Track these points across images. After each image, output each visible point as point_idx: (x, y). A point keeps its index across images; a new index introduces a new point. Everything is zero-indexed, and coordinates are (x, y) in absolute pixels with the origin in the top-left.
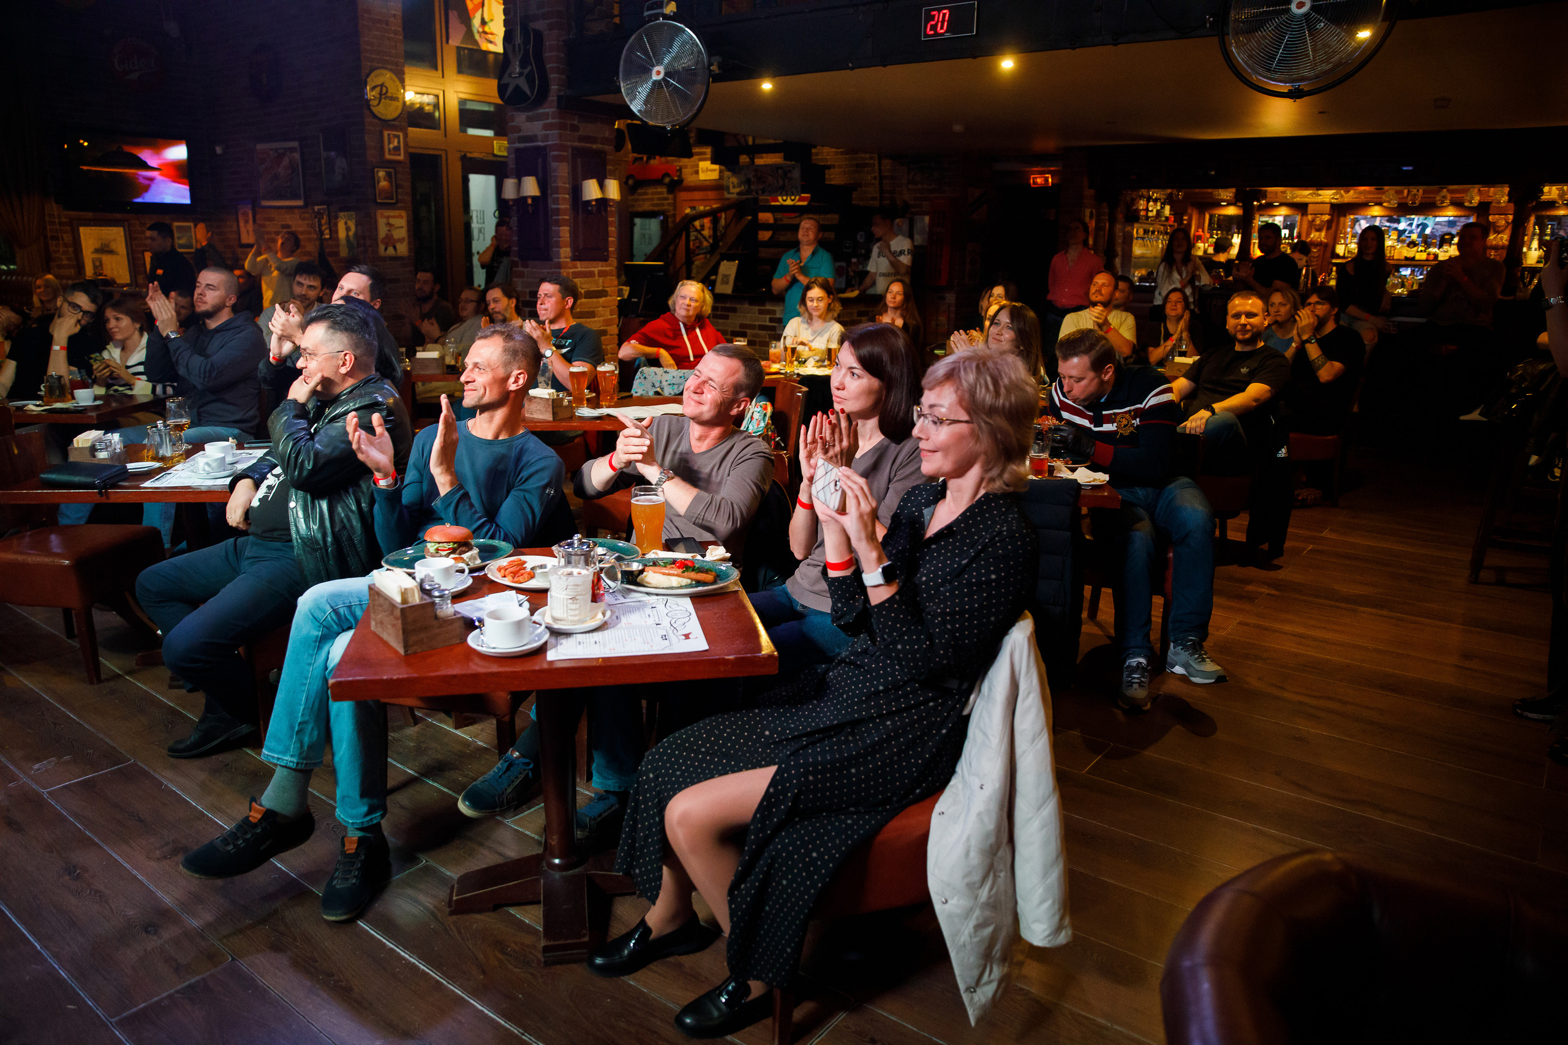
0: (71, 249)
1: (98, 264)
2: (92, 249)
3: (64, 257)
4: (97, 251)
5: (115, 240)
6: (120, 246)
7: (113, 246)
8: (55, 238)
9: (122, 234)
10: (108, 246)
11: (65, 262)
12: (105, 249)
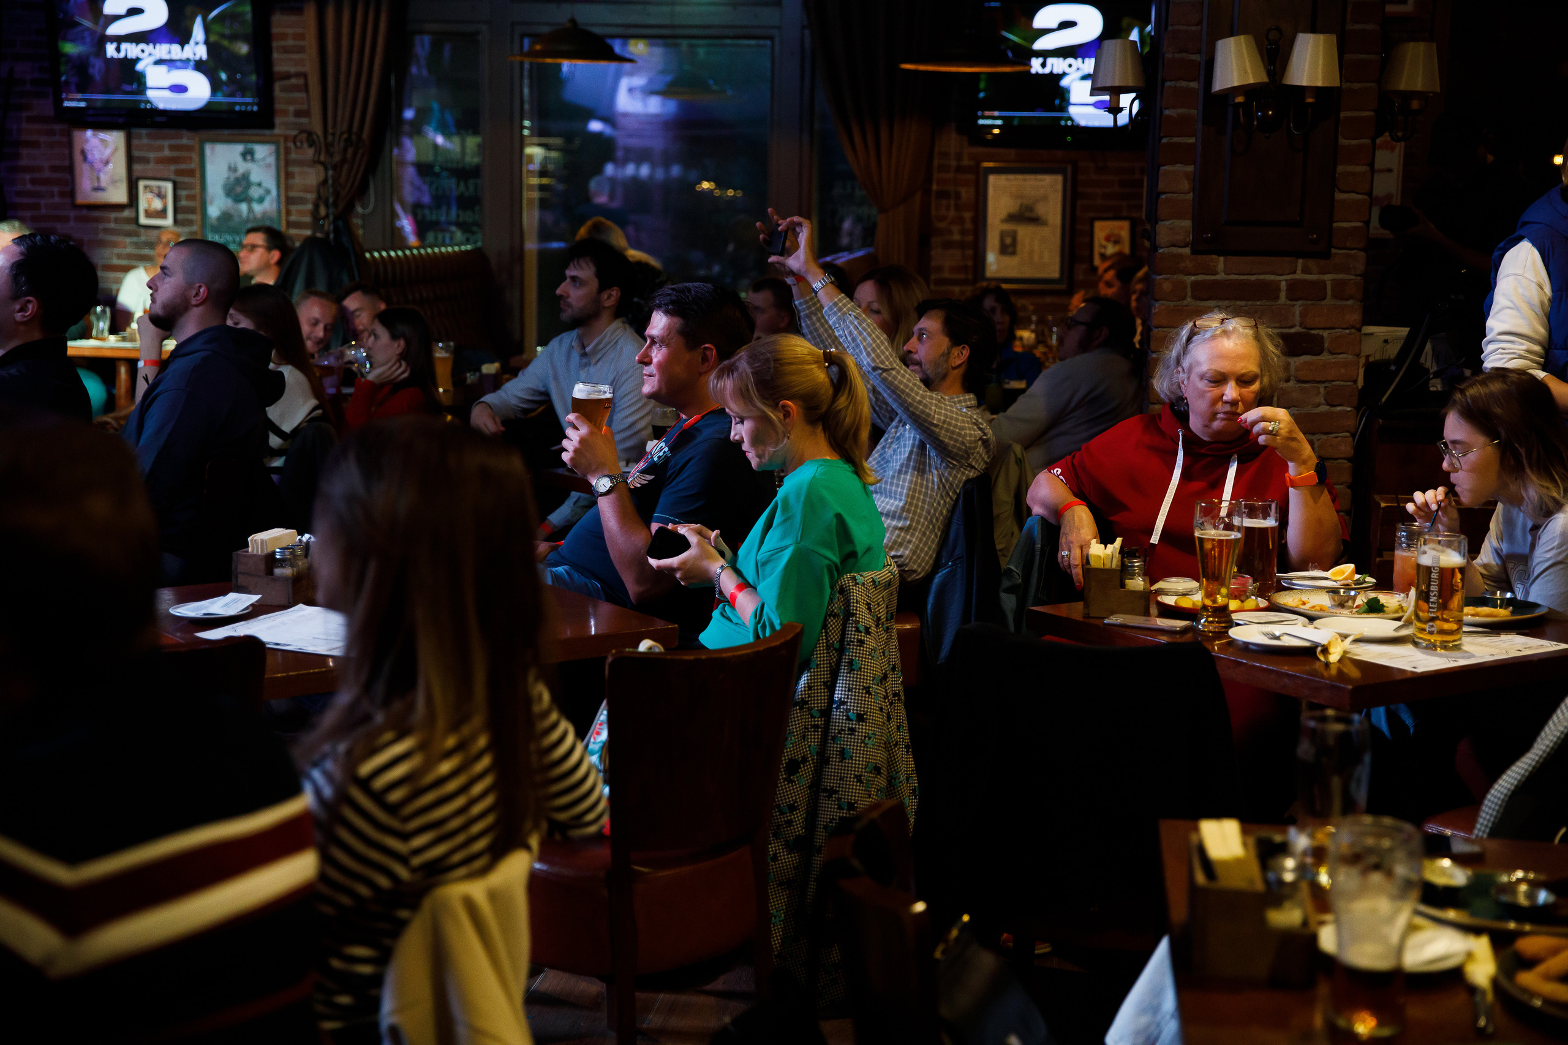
0: (968, 215)
1: (1008, 241)
2: (1003, 214)
3: (955, 228)
4: (1012, 218)
5: (1045, 198)
6: (1053, 211)
7: (1041, 210)
8: (943, 195)
9: (1060, 187)
10: (1030, 209)
11: (957, 237)
12: (1026, 216)
